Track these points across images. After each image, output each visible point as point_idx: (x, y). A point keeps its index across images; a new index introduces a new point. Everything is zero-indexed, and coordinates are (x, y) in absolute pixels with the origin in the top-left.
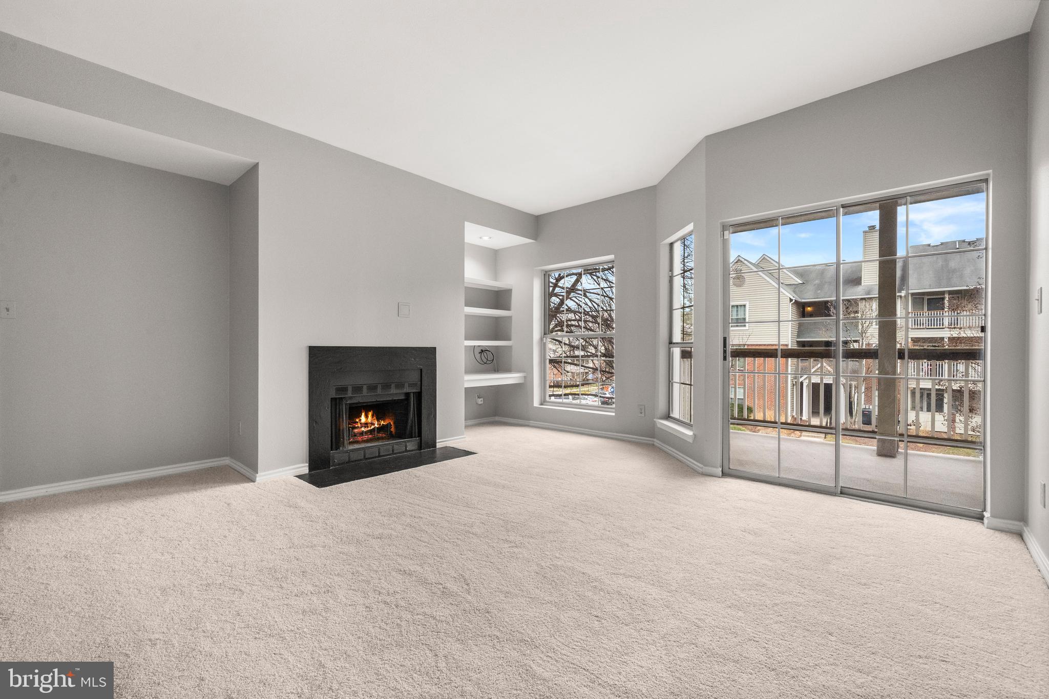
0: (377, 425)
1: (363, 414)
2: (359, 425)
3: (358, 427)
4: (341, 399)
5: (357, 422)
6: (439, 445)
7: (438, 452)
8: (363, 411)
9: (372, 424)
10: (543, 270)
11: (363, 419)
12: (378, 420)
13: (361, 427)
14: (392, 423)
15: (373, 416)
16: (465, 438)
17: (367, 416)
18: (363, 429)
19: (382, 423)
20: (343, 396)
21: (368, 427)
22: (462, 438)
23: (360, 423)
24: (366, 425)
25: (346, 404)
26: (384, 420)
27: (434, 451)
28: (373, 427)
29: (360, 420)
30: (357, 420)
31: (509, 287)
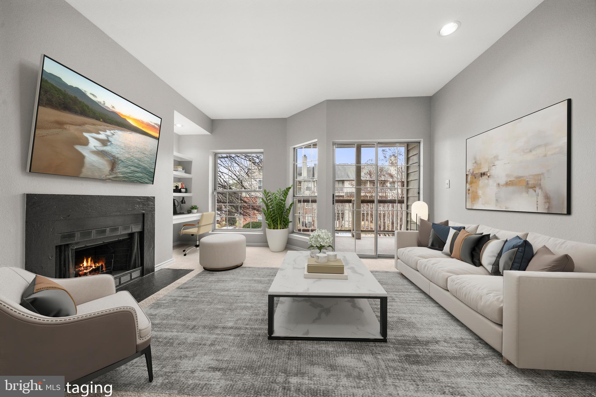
0: (94, 267)
1: (85, 260)
2: (83, 268)
3: (82, 270)
4: (67, 245)
5: (82, 267)
6: (156, 269)
7: (156, 274)
8: (85, 258)
9: (91, 267)
10: (214, 152)
11: (85, 264)
12: (95, 264)
13: (84, 270)
14: (103, 265)
15: (91, 261)
16: (173, 260)
17: (87, 262)
18: (85, 271)
19: (97, 265)
20: (69, 243)
21: (88, 269)
22: (171, 260)
23: (83, 267)
24: (86, 268)
25: (72, 249)
26: (98, 263)
27: (153, 274)
28: (91, 269)
29: (83, 265)
30: (81, 265)
31: (190, 160)
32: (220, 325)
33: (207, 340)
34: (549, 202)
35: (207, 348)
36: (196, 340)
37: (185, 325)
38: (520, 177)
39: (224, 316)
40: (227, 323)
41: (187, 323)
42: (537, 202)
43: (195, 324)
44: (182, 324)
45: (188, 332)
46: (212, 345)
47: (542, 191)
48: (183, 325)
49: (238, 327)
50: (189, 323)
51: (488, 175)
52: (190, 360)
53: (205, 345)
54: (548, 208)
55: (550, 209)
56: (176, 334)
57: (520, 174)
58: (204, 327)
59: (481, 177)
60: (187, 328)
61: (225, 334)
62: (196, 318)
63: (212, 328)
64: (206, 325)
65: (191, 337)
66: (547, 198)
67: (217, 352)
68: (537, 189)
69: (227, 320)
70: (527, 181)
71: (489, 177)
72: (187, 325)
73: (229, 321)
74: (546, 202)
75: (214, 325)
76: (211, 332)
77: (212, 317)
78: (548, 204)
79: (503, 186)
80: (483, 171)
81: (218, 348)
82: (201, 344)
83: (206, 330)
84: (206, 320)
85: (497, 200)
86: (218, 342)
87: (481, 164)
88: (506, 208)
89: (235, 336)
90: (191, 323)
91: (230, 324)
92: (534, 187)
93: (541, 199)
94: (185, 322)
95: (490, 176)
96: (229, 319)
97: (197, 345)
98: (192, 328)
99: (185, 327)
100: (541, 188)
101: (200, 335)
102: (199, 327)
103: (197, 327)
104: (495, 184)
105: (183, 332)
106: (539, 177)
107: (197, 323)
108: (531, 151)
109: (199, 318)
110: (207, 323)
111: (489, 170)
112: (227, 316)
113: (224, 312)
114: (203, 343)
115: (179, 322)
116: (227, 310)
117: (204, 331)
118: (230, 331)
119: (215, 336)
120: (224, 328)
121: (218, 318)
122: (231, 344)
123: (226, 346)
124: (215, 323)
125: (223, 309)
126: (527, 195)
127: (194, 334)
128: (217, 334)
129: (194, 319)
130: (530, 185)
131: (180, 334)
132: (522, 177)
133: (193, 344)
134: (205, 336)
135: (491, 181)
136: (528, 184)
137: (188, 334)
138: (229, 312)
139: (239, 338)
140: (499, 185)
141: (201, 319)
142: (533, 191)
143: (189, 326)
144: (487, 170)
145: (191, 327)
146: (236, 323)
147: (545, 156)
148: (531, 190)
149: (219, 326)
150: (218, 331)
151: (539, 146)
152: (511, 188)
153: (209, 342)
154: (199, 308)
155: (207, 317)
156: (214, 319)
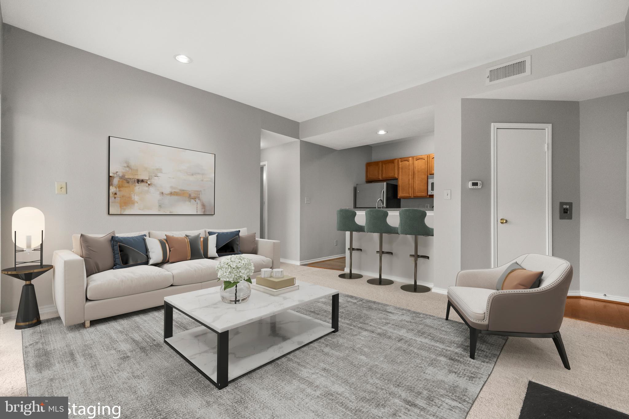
32: (375, 336)
33: (390, 327)
34: (204, 208)
35: (392, 322)
36: (399, 329)
37: (409, 345)
38: (184, 190)
39: (366, 343)
40: (367, 336)
41: (407, 347)
42: (197, 208)
43: (399, 343)
44: (412, 347)
45: (406, 337)
46: (388, 323)
47: (200, 201)
48: (411, 345)
49: (360, 329)
50: (405, 346)
51: (149, 183)
52: (405, 320)
53: (393, 325)
54: (204, 212)
55: (205, 212)
56: (417, 339)
57: (184, 189)
58: (390, 337)
59: (138, 183)
60: (406, 342)
61: (375, 327)
62: (396, 350)
63: (383, 335)
64: (388, 339)
65: (403, 333)
66: (203, 206)
67: (385, 319)
68: (197, 200)
69: (365, 337)
70: (190, 194)
71: (149, 185)
72: (406, 345)
73: (364, 336)
74: (202, 208)
75: (380, 337)
76: (385, 332)
77: (379, 346)
78: (204, 209)
79: (168, 194)
80: (141, 178)
81: (384, 321)
82: (396, 326)
83: (389, 334)
84: (386, 344)
85: (160, 206)
86: (382, 324)
87: (137, 170)
88: (170, 212)
89: (367, 324)
90: (402, 346)
91: (365, 333)
92: (194, 199)
93: (199, 206)
94: (409, 348)
95: (151, 184)
96: (363, 338)
97: (399, 326)
98: (401, 339)
99: (409, 343)
100: (199, 199)
101: (395, 332)
102: (395, 339)
103: (397, 340)
104: (158, 193)
105: (410, 338)
106: (198, 193)
107: (397, 344)
108: (192, 175)
109: (393, 349)
110: (385, 341)
111: (149, 178)
112: (363, 343)
113: (362, 348)
114: (394, 326)
115: (415, 350)
116: (357, 350)
117: (391, 334)
118: (369, 328)
119: (383, 328)
120: (373, 332)
121: (373, 343)
122: (374, 320)
123: (378, 320)
124: (378, 338)
125: (362, 353)
126: (190, 203)
127: (400, 334)
128: (381, 329)
129: (399, 349)
130: (192, 197)
131: (414, 338)
132: (185, 190)
133: (401, 327)
134: (391, 330)
135: (152, 189)
136: (190, 196)
137: (405, 335)
138: (358, 346)
139: (366, 322)
140: (162, 193)
141: (391, 348)
142: (194, 201)
143: (404, 343)
144: (147, 178)
145: (403, 341)
146: (360, 333)
147: (202, 181)
148: (192, 200)
149: (376, 334)
150: (379, 331)
151: (198, 173)
152: (175, 198)
153: (389, 325)
154: (390, 364)
155: (384, 348)
156: (377, 343)
